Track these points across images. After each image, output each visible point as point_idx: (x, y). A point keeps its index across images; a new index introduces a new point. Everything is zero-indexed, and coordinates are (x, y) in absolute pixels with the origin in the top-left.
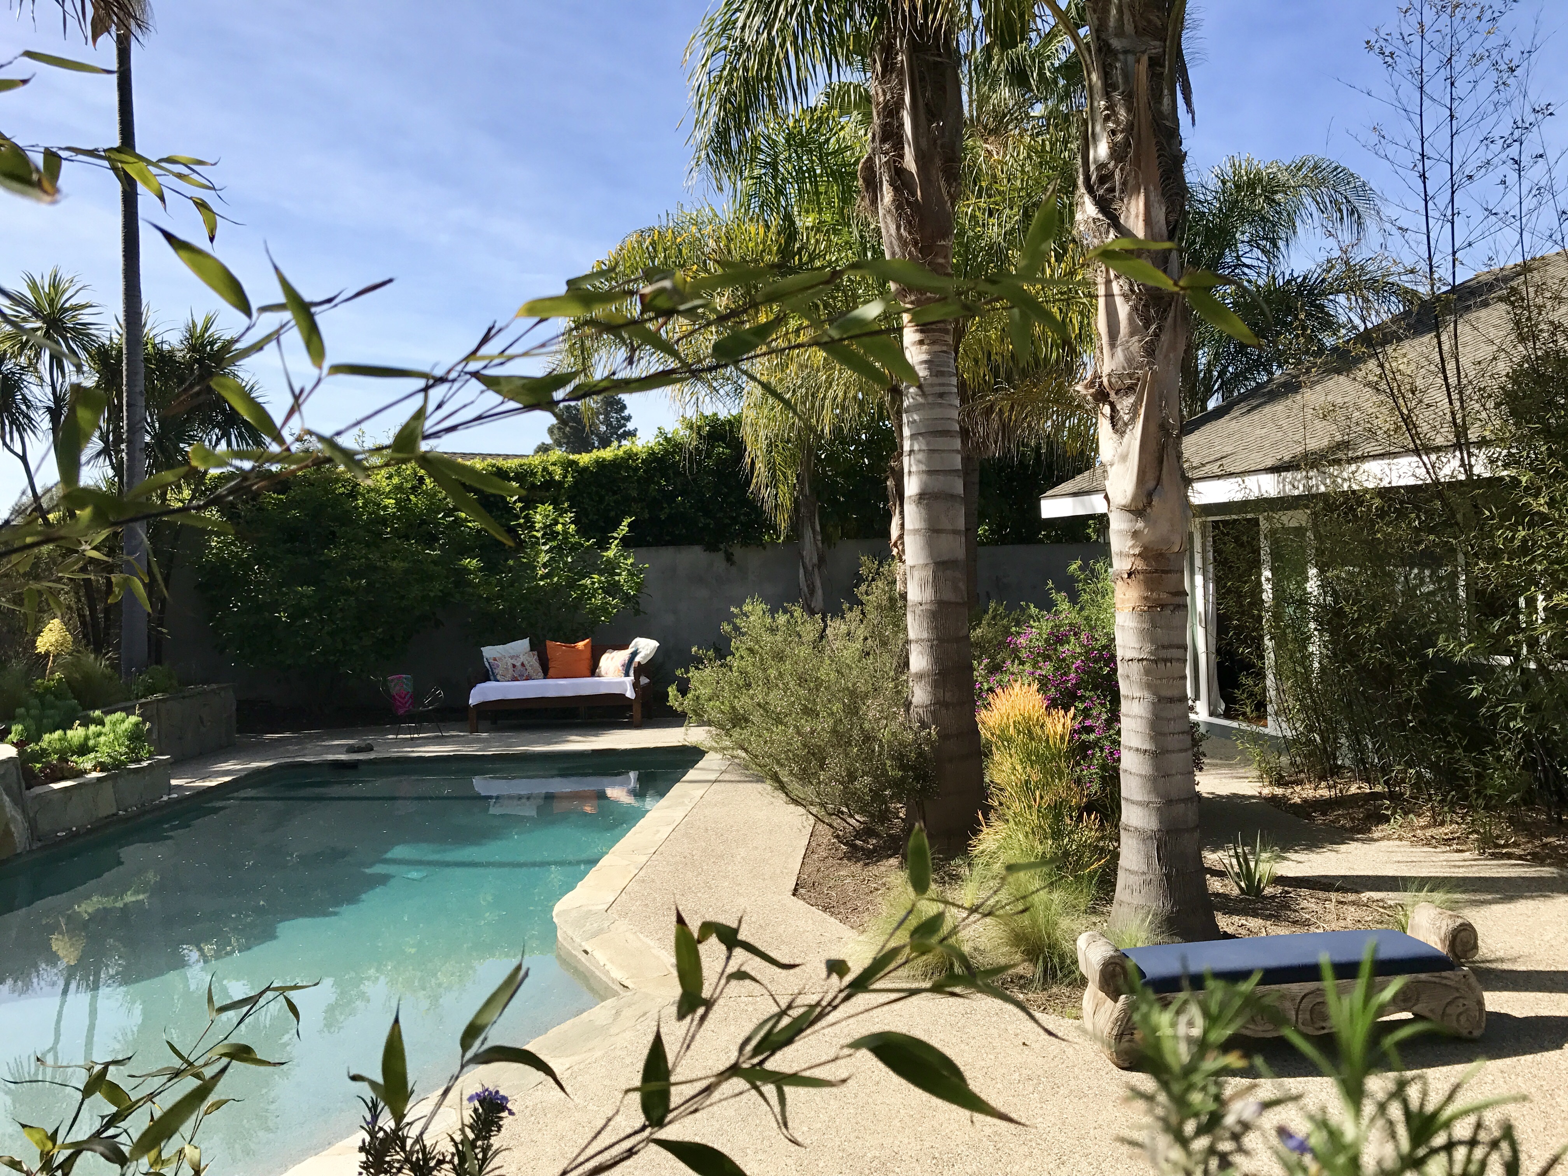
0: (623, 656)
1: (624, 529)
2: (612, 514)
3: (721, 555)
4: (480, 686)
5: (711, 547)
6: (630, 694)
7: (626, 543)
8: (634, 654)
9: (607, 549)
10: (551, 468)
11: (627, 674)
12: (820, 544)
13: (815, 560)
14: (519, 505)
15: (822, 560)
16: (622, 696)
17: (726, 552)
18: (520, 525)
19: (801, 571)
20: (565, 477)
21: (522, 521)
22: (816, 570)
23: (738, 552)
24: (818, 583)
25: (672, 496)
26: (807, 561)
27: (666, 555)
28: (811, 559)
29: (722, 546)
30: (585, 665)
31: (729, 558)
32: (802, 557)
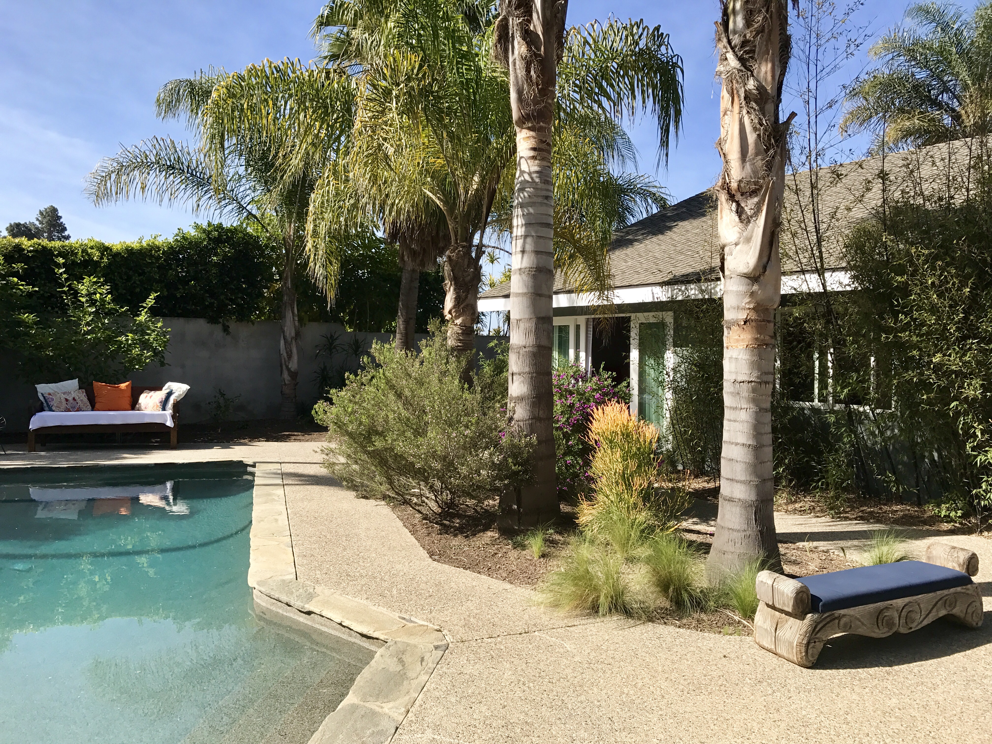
0: (160, 395)
1: (150, 301)
2: (138, 290)
3: (220, 326)
4: (39, 414)
5: (213, 320)
6: (169, 423)
7: (154, 312)
8: (170, 394)
9: (138, 316)
10: (89, 251)
11: (164, 409)
12: (297, 323)
13: (293, 334)
14: (65, 276)
15: (298, 334)
16: (163, 425)
17: (224, 325)
18: (64, 292)
19: (282, 342)
20: (102, 258)
21: (66, 289)
22: (294, 341)
23: (233, 325)
24: (295, 350)
25: (185, 281)
26: (287, 334)
27: (179, 323)
28: (290, 333)
29: (221, 320)
30: (127, 401)
31: (226, 329)
32: (284, 332)
